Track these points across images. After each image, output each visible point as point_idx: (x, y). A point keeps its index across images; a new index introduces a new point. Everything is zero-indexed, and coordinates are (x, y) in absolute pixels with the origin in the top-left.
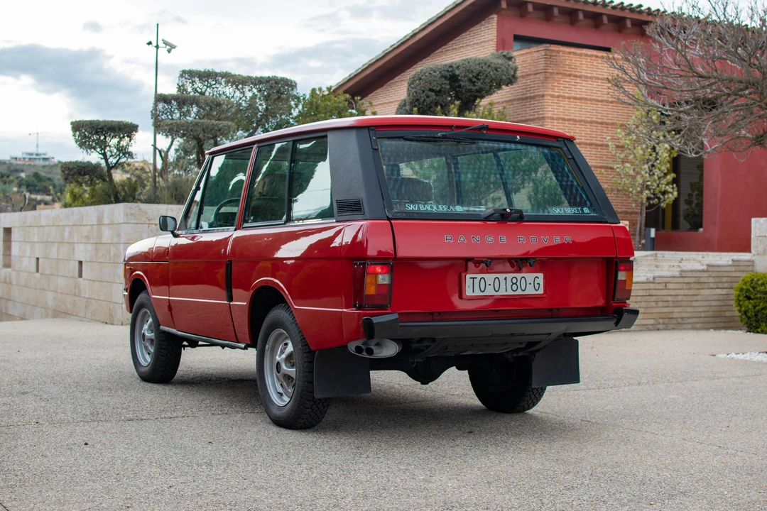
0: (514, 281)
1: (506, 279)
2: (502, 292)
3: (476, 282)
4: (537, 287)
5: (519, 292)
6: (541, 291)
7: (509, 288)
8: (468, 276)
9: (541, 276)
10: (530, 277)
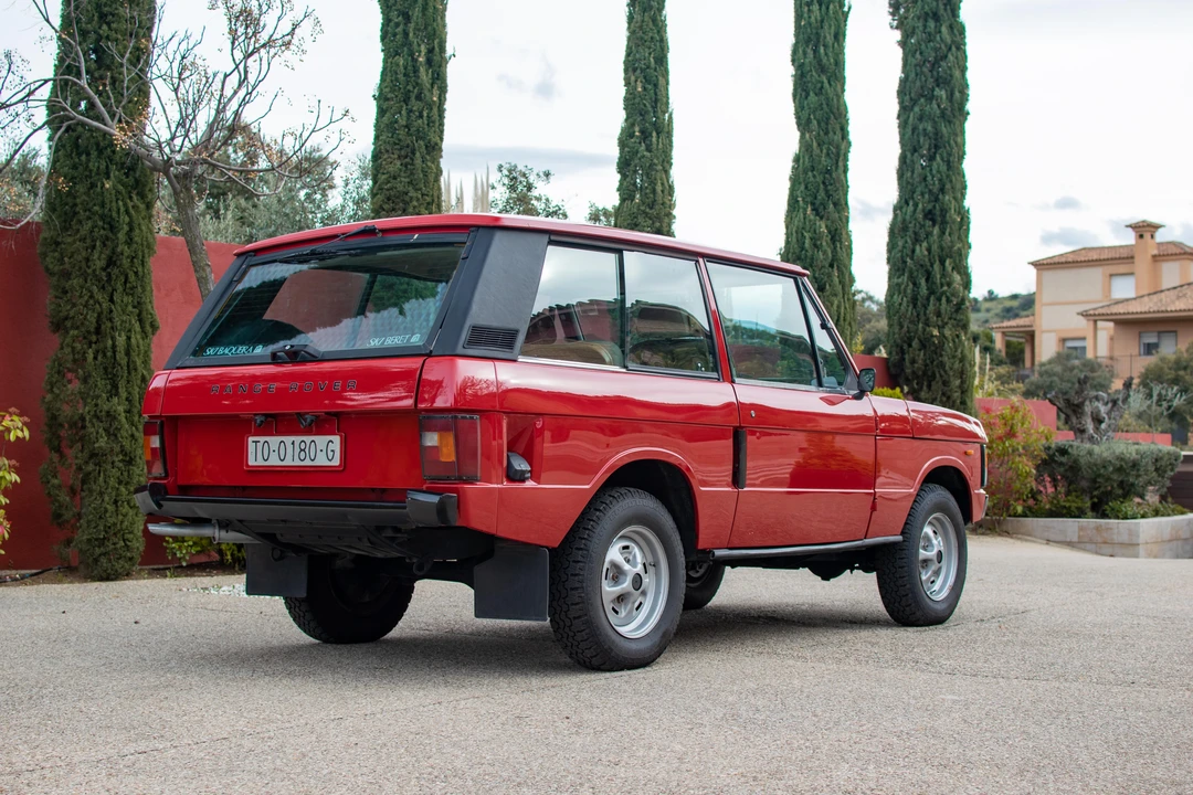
0: (303, 446)
1: (293, 443)
2: (288, 462)
3: (260, 445)
4: (330, 454)
5: (308, 463)
6: (336, 462)
7: (296, 457)
8: (251, 439)
9: (336, 439)
10: (321, 440)
